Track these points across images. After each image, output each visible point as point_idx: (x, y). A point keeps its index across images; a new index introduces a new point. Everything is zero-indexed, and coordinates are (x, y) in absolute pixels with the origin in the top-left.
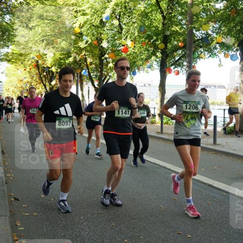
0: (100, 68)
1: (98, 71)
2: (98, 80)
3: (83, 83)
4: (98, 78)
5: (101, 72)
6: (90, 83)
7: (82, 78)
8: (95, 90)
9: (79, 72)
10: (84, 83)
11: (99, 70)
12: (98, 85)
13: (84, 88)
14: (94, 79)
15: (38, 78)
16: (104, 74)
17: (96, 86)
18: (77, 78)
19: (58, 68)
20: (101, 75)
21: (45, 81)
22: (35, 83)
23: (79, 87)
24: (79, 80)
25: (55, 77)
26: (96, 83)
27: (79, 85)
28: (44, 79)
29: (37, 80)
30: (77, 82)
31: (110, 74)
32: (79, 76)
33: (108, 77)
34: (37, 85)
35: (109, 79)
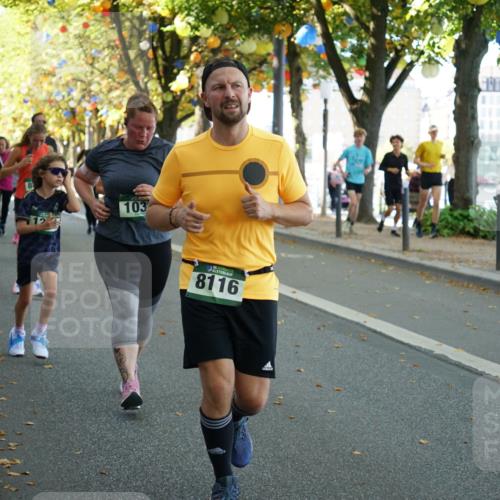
0: (374, 17)
1: (367, 29)
2: (368, 68)
3: (300, 82)
4: (363, 62)
5: (378, 34)
6: (331, 84)
7: (300, 61)
8: (353, 112)
9: (284, 37)
10: (308, 82)
11: (372, 25)
12: (364, 88)
13: (305, 105)
14: (346, 66)
15: (115, 62)
16: (391, 43)
17: (359, 95)
18: (275, 62)
19: (197, 18)
20: (380, 48)
21: (146, 74)
22: (104, 83)
23: (286, 99)
24: (285, 68)
25: (187, 57)
26: (357, 83)
27: (286, 89)
28: (140, 68)
29: (114, 71)
30: (277, 76)
31: (414, 44)
32: (285, 51)
33: (408, 58)
34: (110, 91)
35: (411, 65)
